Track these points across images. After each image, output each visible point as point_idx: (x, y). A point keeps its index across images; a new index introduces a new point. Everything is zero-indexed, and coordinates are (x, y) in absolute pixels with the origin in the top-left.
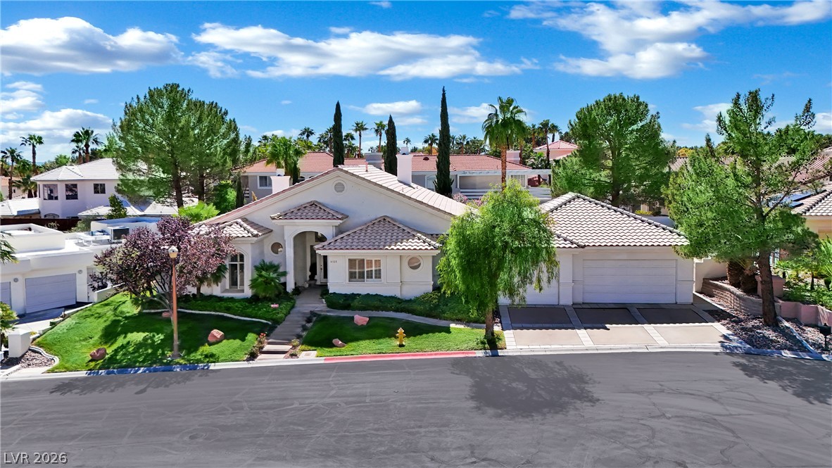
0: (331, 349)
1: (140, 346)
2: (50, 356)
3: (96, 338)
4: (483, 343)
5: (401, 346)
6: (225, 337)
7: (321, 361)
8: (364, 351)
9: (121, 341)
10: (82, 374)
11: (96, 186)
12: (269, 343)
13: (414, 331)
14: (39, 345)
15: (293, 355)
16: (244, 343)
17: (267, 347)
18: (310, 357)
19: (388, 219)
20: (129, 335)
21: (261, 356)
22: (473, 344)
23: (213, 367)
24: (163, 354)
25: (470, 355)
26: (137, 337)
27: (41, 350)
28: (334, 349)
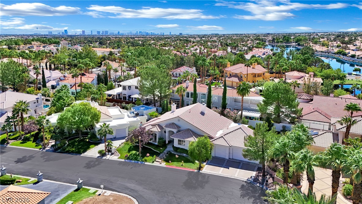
0: (168, 163)
1: (134, 155)
2: (119, 154)
3: (127, 151)
4: (198, 168)
5: (182, 165)
6: (150, 156)
7: (165, 166)
8: (174, 165)
9: (131, 153)
10: (123, 160)
11: (136, 87)
12: (158, 159)
13: (187, 161)
14: (117, 150)
15: (161, 163)
16: (153, 158)
17: (157, 160)
18: (164, 164)
19: (189, 130)
20: (133, 151)
21: (155, 162)
22: (196, 168)
23: (146, 163)
24: (138, 157)
25: (194, 171)
26: (134, 152)
27: (117, 152)
28: (169, 163)
